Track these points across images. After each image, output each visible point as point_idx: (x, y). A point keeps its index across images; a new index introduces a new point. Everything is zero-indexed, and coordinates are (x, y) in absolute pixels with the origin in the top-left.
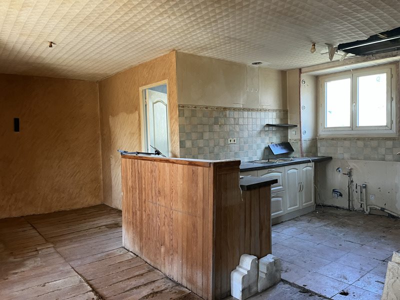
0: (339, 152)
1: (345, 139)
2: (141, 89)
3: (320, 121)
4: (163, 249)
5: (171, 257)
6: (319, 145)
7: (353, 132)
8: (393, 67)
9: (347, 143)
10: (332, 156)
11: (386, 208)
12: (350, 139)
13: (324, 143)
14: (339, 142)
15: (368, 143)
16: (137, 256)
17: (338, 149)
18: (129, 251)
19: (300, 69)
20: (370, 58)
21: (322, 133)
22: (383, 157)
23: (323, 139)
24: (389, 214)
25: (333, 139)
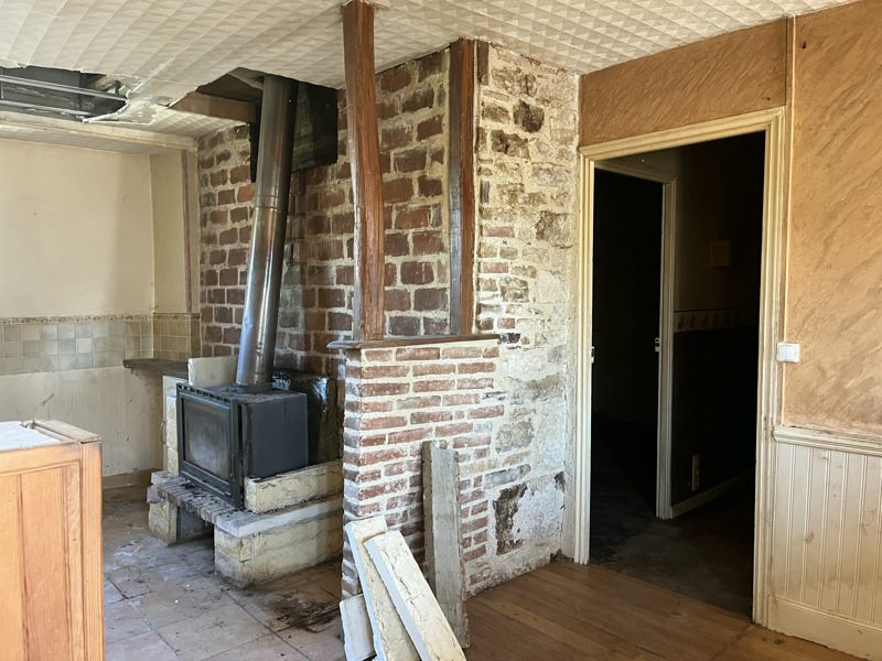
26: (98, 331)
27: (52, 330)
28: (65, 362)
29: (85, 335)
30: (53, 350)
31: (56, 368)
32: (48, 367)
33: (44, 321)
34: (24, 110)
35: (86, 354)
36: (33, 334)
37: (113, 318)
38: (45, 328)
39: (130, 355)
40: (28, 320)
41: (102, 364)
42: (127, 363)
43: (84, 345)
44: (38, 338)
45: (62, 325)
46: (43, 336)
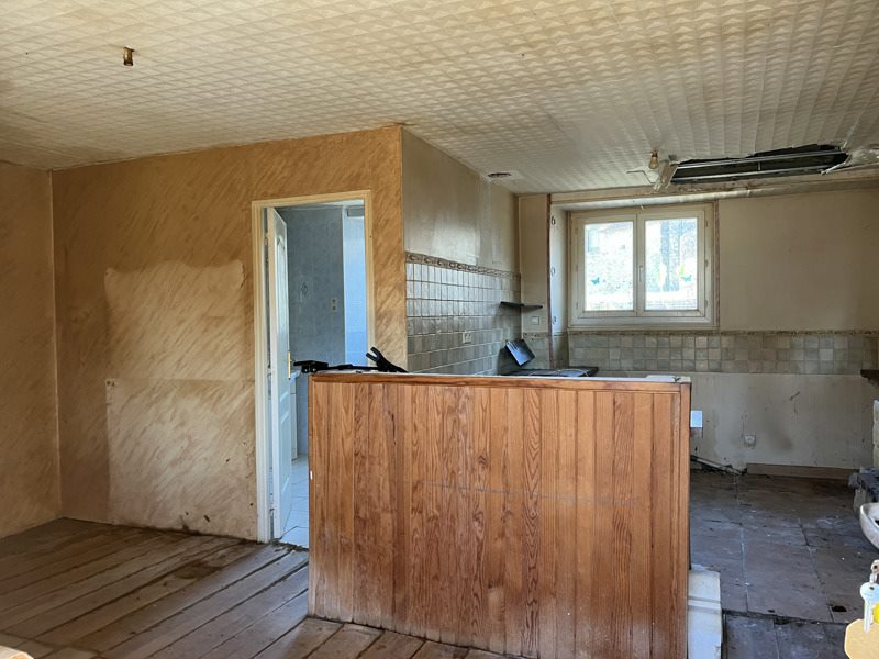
0: (611, 357)
1: (623, 333)
2: (256, 205)
3: (574, 299)
4: (495, 596)
5: (529, 609)
6: (571, 345)
7: (638, 321)
8: (708, 207)
9: (627, 341)
10: (599, 365)
11: (698, 455)
12: (632, 334)
13: (582, 339)
14: (611, 339)
15: (666, 339)
16: (381, 629)
17: (611, 351)
18: (344, 623)
19: (549, 196)
20: (685, 190)
21: (577, 321)
22: (691, 364)
23: (581, 332)
24: (703, 464)
25: (599, 333)
26: (839, 343)
27: (799, 341)
28: (810, 368)
29: (827, 346)
30: (799, 357)
31: (802, 371)
32: (796, 371)
33: (793, 333)
34: (776, 175)
35: (827, 362)
36: (783, 343)
37: (853, 333)
38: (794, 339)
39: (867, 366)
40: (781, 332)
41: (841, 371)
42: (864, 373)
43: (827, 355)
44: (788, 347)
45: (809, 338)
46: (793, 347)
